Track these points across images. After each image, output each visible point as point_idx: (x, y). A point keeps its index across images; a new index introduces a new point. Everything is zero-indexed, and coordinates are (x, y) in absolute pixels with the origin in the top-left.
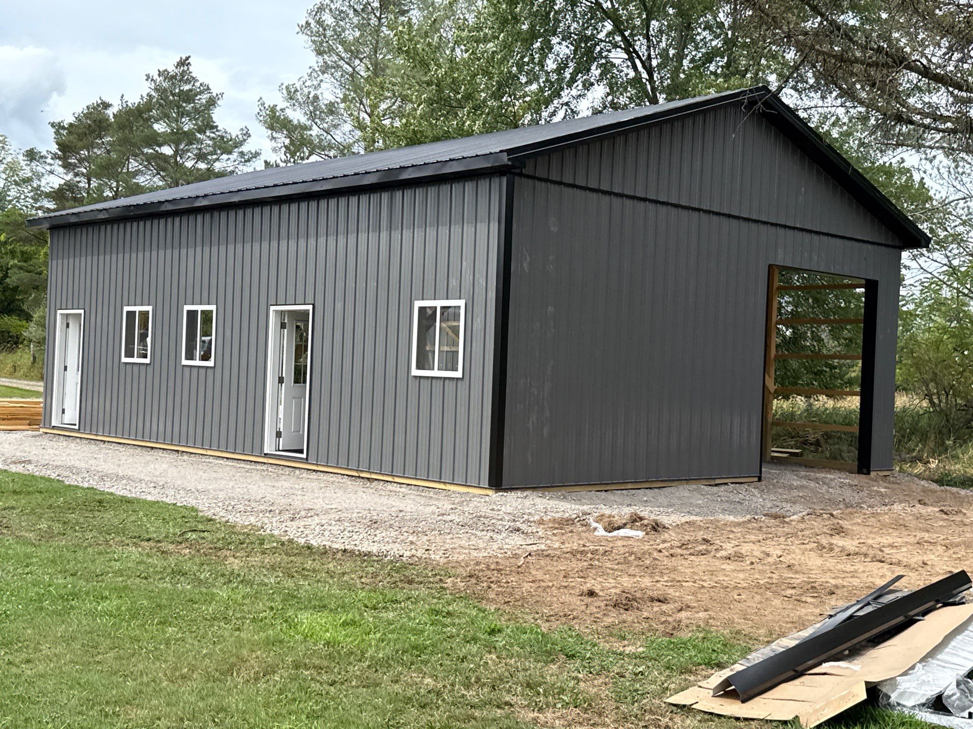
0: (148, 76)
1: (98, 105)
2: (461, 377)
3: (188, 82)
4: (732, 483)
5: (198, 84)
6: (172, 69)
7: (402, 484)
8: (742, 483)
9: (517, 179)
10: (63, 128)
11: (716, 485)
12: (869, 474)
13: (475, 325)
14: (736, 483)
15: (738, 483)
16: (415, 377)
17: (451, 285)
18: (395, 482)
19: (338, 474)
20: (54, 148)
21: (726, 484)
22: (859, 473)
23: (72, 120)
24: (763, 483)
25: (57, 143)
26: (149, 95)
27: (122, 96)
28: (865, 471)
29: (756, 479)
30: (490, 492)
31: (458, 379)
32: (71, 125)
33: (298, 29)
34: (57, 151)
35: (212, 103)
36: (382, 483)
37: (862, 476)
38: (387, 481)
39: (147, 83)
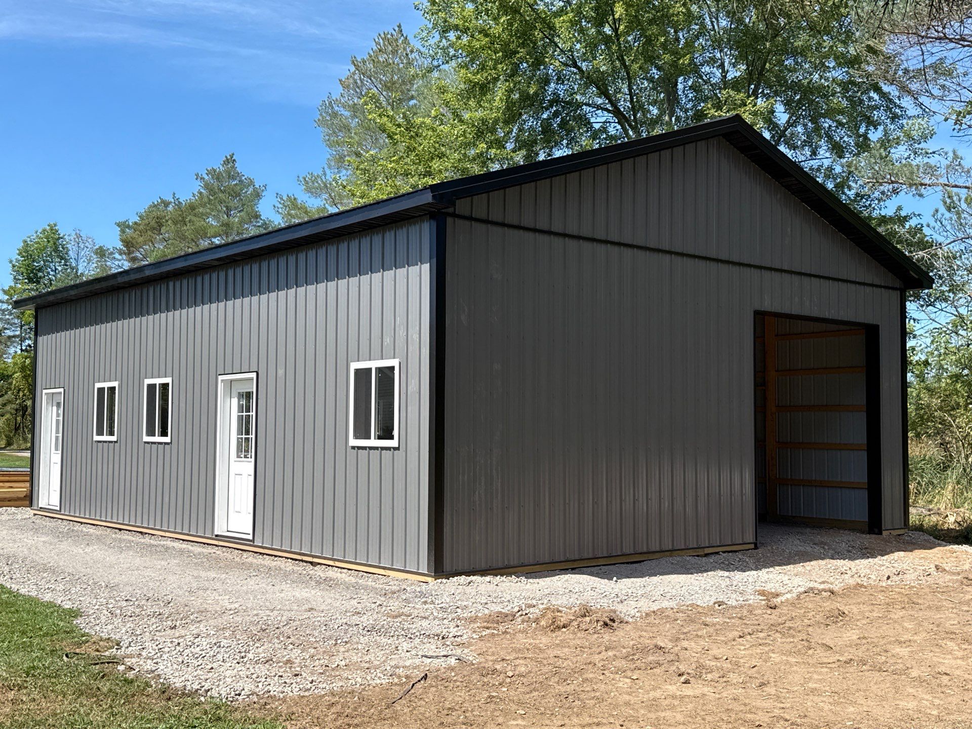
0: (197, 175)
1: (159, 204)
2: (397, 446)
3: (234, 177)
4: (724, 552)
5: (244, 179)
7: (344, 568)
8: (736, 552)
9: (449, 220)
10: (129, 227)
11: (706, 555)
12: (881, 534)
13: (409, 388)
14: (729, 552)
15: (731, 552)
16: (353, 448)
17: (385, 344)
18: (336, 567)
19: (282, 557)
20: (120, 245)
21: (717, 553)
22: (869, 533)
23: (137, 219)
24: (760, 551)
25: (122, 240)
26: (200, 193)
27: (174, 194)
28: (876, 530)
29: (752, 546)
30: (429, 579)
31: (395, 449)
32: (136, 223)
33: (315, 125)
34: (122, 247)
35: (257, 195)
36: (324, 567)
37: (873, 536)
38: (329, 566)
39: (198, 182)
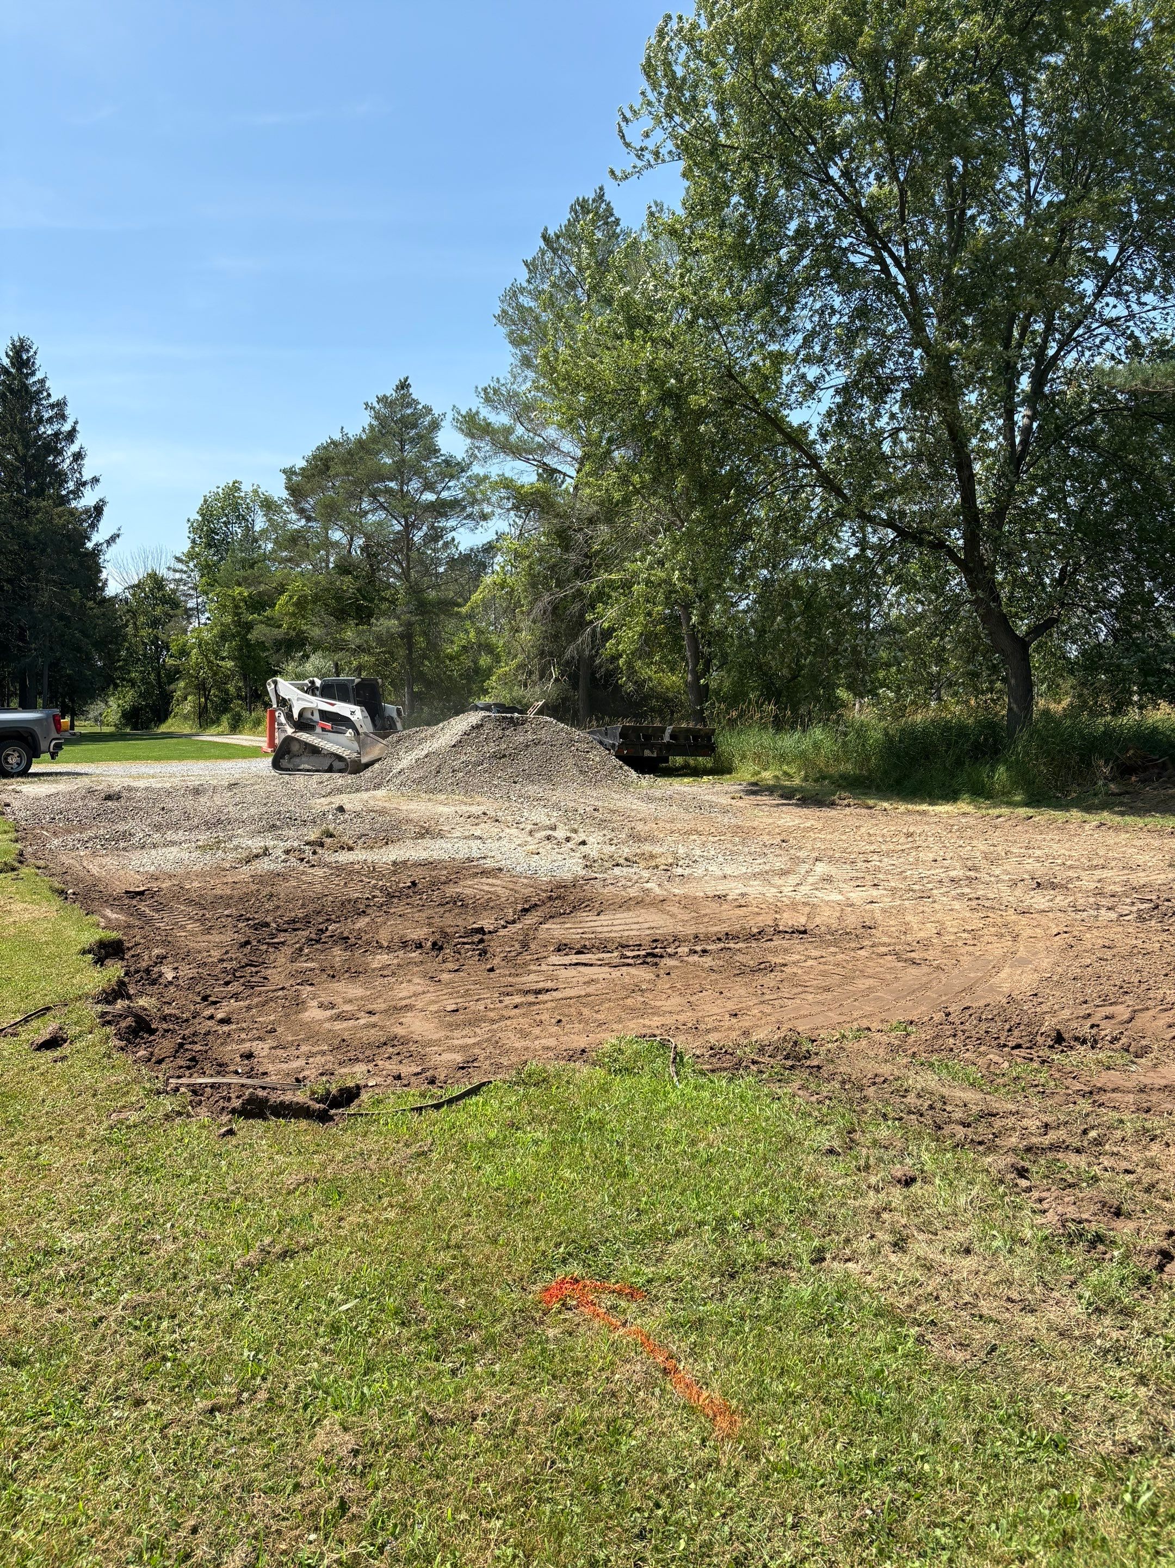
0: (366, 404)
1: (328, 445)
3: (409, 405)
5: (420, 407)
6: (390, 392)
10: (294, 473)
20: (285, 494)
23: (303, 464)
25: (287, 488)
26: (371, 425)
32: (302, 469)
33: (495, 321)
34: (289, 497)
35: (435, 426)
39: (367, 413)
